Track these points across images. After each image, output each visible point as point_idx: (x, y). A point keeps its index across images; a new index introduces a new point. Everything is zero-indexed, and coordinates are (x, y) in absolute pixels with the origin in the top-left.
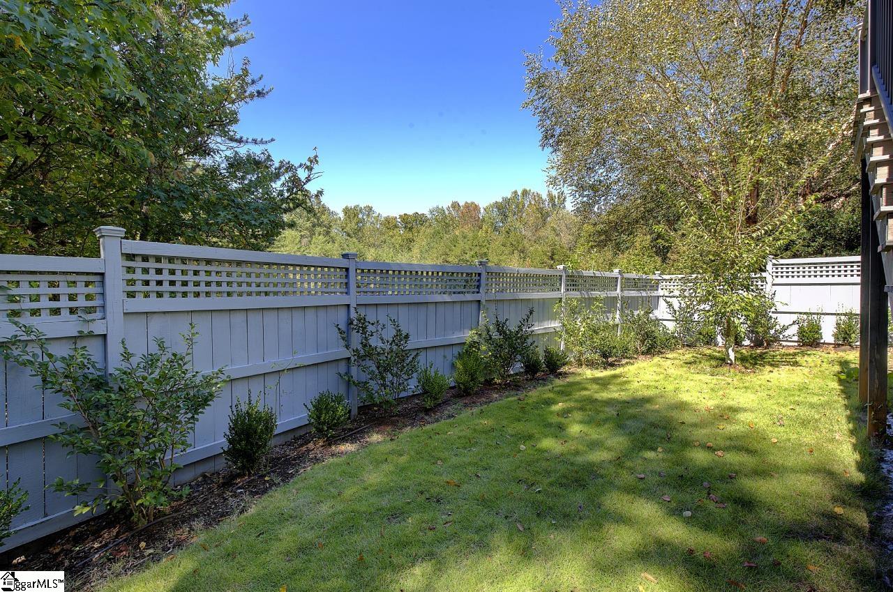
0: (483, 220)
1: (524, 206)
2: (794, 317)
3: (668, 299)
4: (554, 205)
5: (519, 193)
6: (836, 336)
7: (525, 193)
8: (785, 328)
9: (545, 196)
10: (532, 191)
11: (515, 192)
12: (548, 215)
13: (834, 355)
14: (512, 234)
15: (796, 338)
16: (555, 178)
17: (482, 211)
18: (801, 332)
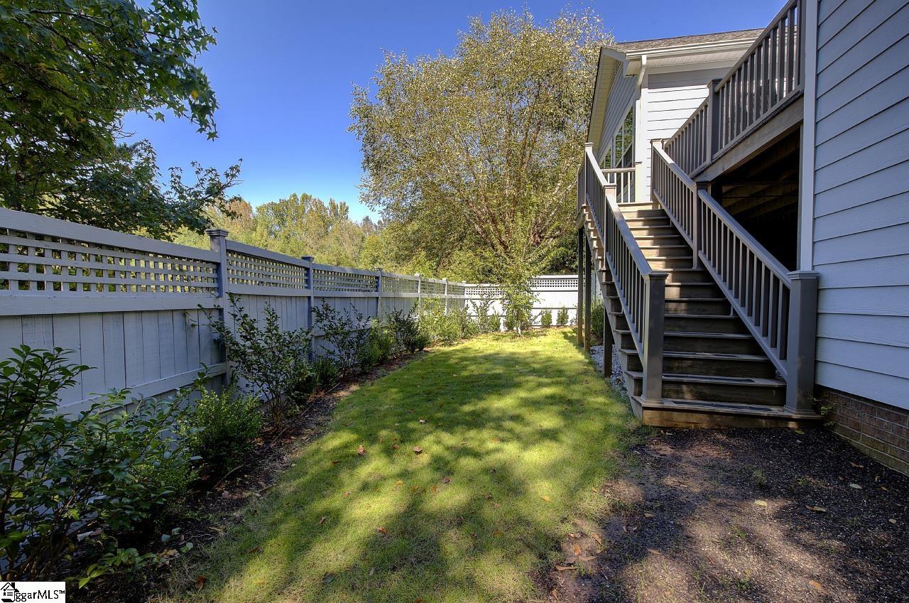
0: (256, 222)
1: (304, 212)
2: (539, 311)
3: (473, 301)
4: (336, 214)
5: (299, 197)
6: (558, 320)
7: (306, 198)
8: (536, 317)
9: (327, 204)
10: (313, 197)
11: (295, 196)
12: (330, 223)
13: (558, 331)
14: (292, 240)
15: (540, 324)
16: (368, 196)
17: (254, 210)
18: (543, 319)
